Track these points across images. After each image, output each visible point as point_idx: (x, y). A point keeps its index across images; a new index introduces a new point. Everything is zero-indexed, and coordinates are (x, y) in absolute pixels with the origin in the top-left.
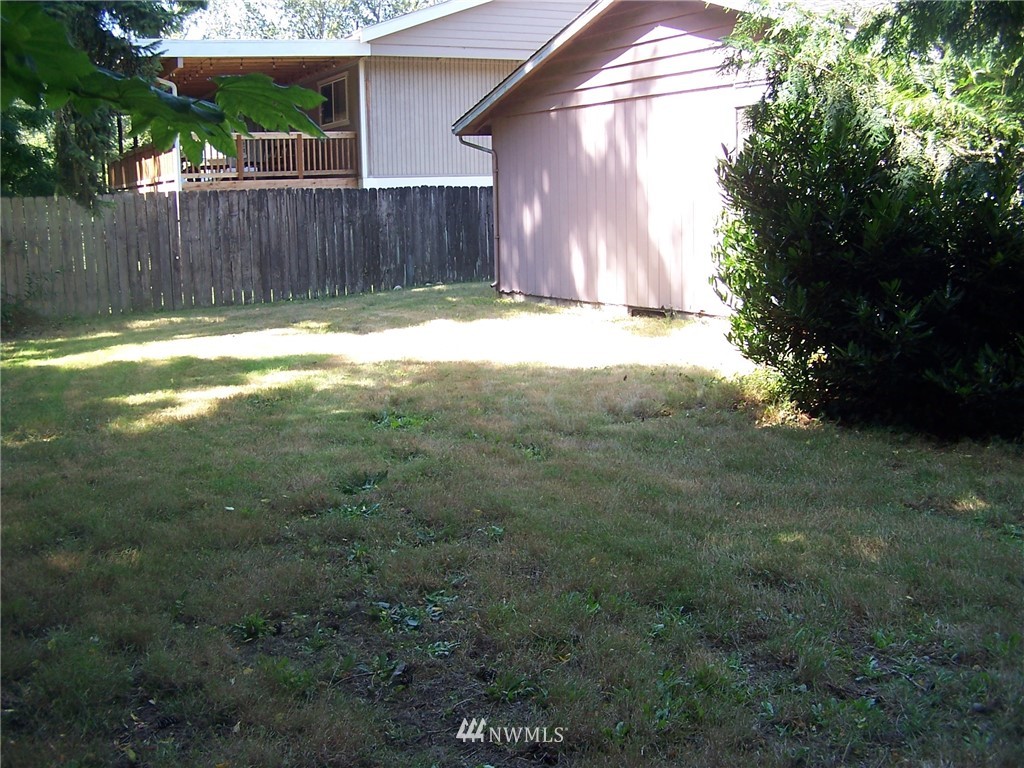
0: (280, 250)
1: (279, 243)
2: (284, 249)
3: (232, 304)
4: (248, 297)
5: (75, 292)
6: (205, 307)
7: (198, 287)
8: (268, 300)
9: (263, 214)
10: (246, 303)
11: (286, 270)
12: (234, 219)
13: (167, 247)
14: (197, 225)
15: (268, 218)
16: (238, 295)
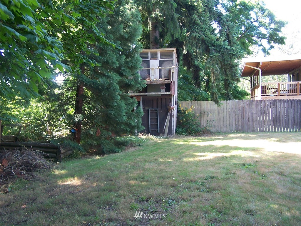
0: (280, 117)
1: (280, 115)
2: (281, 117)
3: (264, 132)
4: (269, 130)
5: (221, 126)
6: (256, 132)
7: (254, 126)
8: (275, 131)
9: (275, 106)
10: (269, 132)
11: (281, 123)
12: (266, 108)
13: (246, 115)
14: (255, 109)
15: (276, 108)
16: (266, 129)
